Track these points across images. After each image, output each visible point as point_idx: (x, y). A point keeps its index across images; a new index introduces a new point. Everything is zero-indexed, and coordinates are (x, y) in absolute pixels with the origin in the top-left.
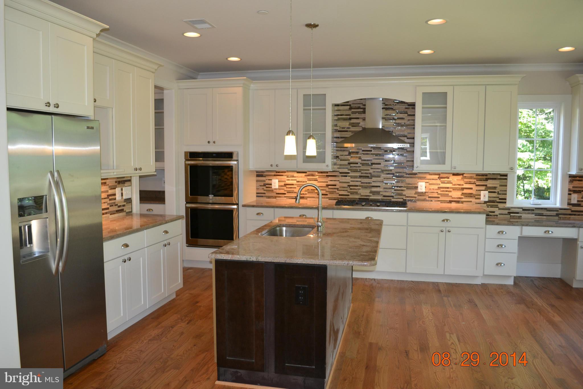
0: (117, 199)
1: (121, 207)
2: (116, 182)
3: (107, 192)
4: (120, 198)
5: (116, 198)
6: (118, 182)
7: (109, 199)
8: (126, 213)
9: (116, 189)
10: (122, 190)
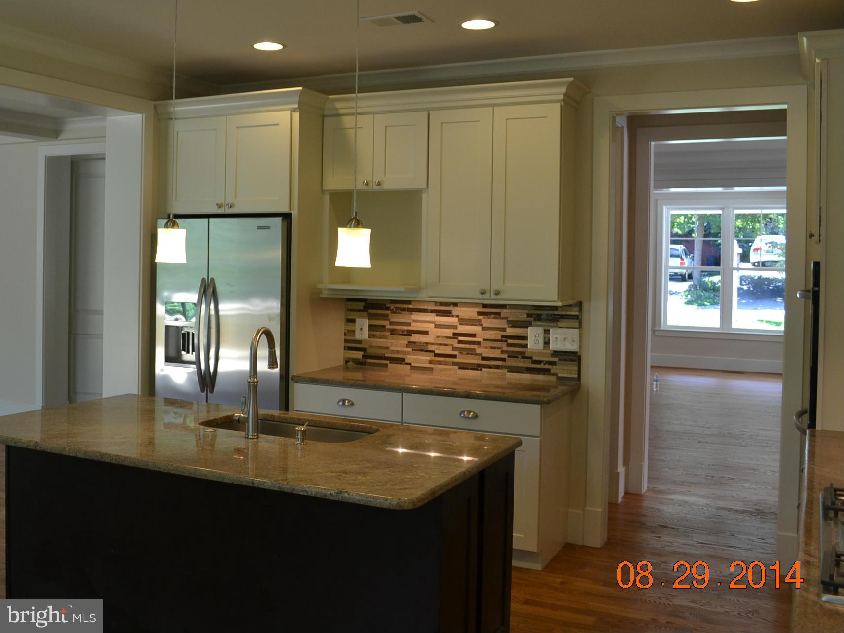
0: (529, 347)
1: (542, 364)
2: (529, 315)
3: (503, 331)
4: (540, 346)
5: (527, 345)
6: (535, 316)
7: (506, 343)
8: (558, 380)
9: (529, 328)
10: (547, 332)
